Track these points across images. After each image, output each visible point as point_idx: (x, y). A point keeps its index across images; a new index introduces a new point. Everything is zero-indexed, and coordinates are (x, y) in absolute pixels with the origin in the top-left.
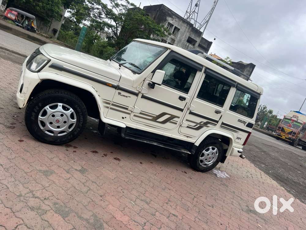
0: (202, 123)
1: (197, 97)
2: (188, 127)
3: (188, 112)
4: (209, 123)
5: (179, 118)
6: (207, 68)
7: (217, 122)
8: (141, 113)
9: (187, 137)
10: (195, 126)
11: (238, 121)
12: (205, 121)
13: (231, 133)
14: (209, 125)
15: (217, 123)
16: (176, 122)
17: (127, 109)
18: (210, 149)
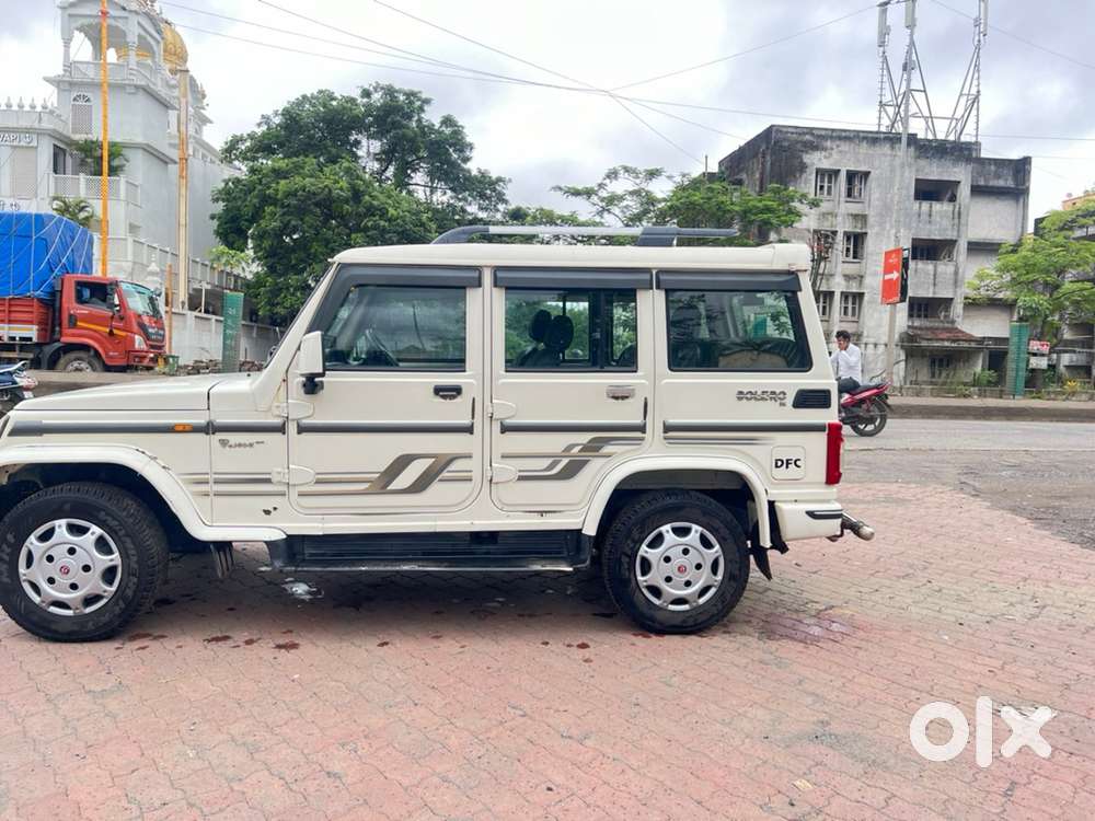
0: (576, 450)
1: (507, 371)
2: (521, 478)
3: (497, 427)
4: (608, 441)
5: (469, 456)
6: (497, 269)
7: (642, 429)
8: (318, 482)
9: (542, 513)
10: (550, 468)
11: (740, 399)
12: (585, 438)
13: (734, 450)
14: (607, 449)
15: (644, 432)
16: (469, 474)
17: (268, 481)
18: (666, 535)
